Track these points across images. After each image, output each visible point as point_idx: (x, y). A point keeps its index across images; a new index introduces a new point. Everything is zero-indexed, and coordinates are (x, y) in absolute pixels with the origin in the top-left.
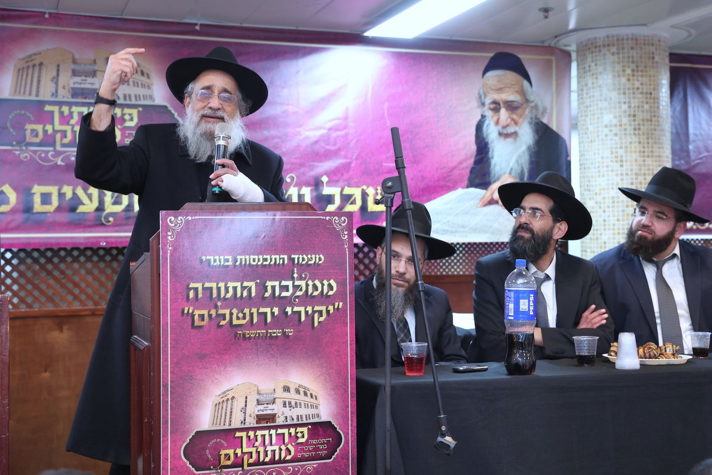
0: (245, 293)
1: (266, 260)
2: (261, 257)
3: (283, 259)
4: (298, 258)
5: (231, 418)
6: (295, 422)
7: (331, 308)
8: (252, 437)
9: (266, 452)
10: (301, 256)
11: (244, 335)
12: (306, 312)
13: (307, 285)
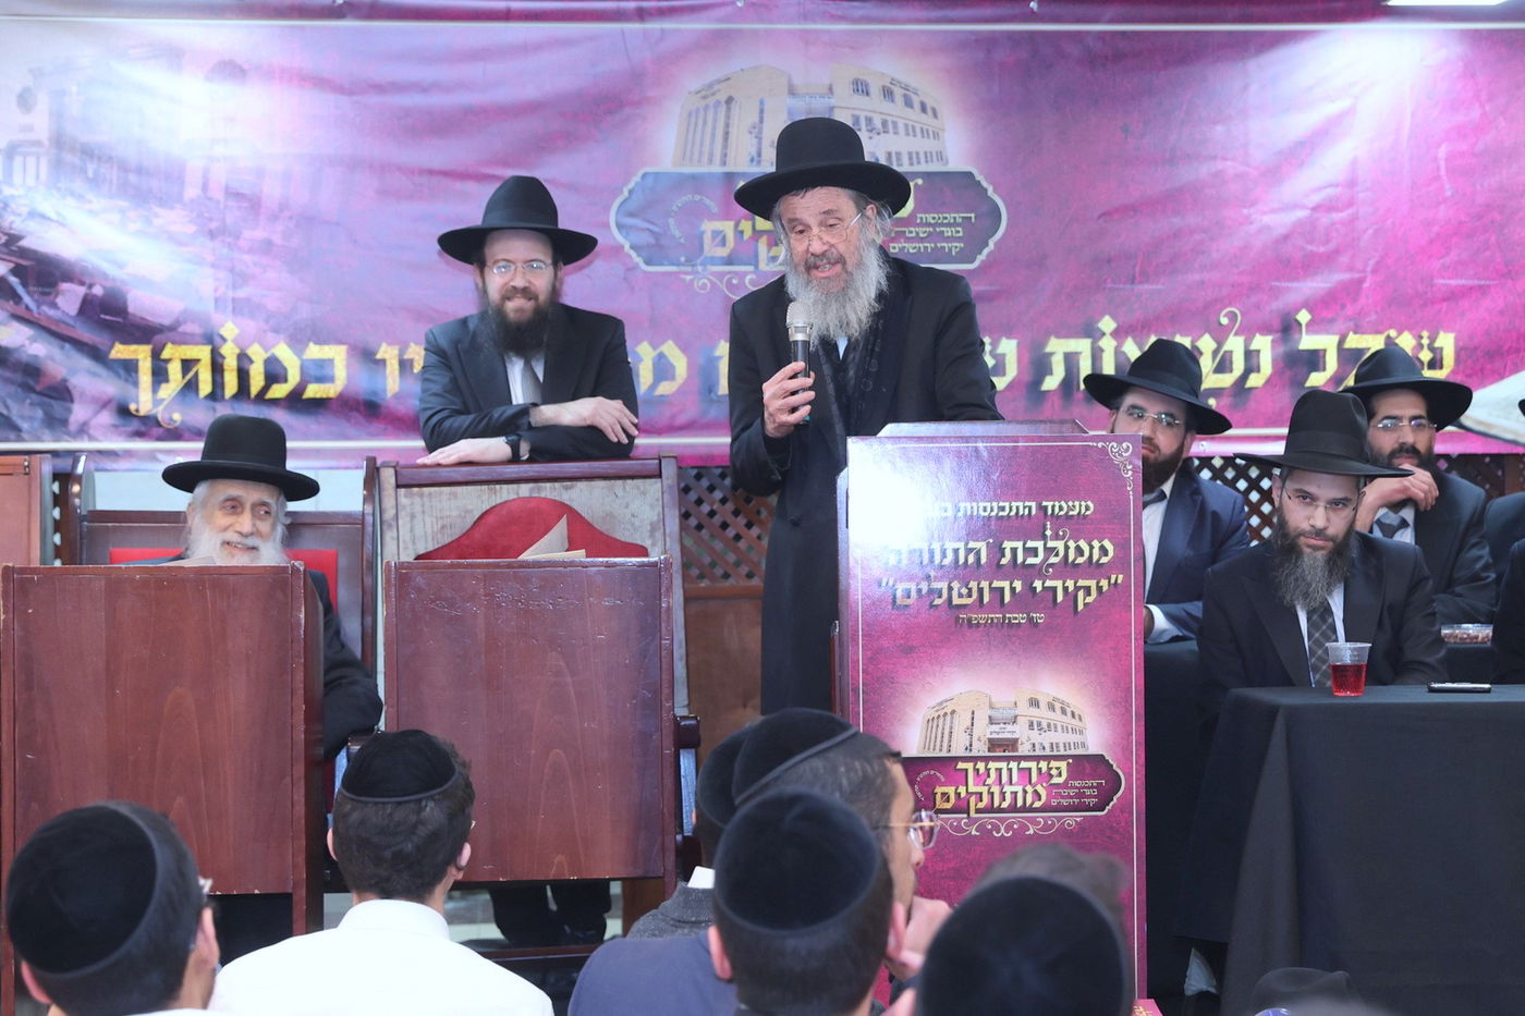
0: (971, 559)
1: (1003, 509)
2: (995, 504)
3: (1030, 508)
4: (1053, 507)
5: (950, 741)
6: (1048, 752)
7: (1104, 583)
8: (982, 770)
9: (1003, 795)
10: (1057, 504)
11: (970, 620)
12: (1065, 589)
13: (1067, 548)
